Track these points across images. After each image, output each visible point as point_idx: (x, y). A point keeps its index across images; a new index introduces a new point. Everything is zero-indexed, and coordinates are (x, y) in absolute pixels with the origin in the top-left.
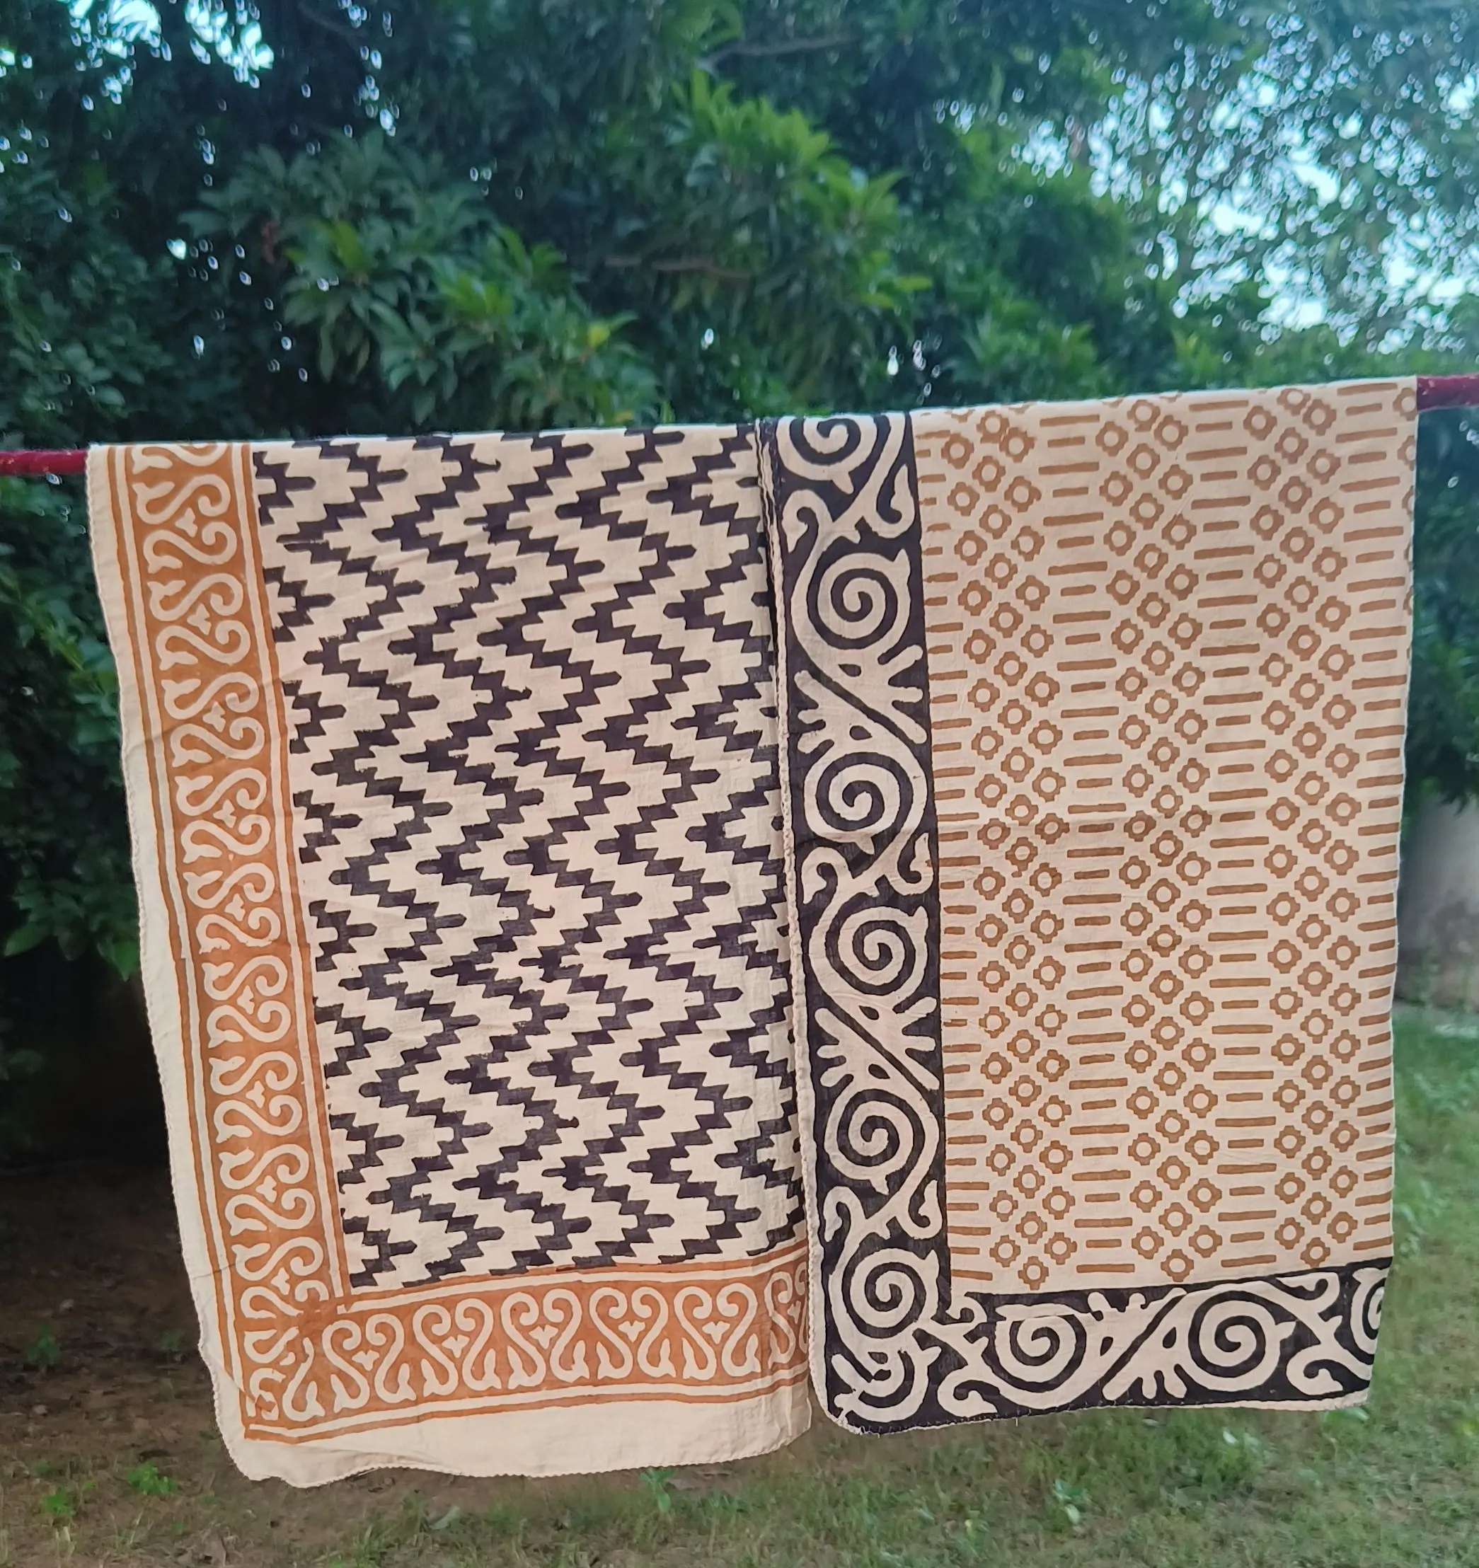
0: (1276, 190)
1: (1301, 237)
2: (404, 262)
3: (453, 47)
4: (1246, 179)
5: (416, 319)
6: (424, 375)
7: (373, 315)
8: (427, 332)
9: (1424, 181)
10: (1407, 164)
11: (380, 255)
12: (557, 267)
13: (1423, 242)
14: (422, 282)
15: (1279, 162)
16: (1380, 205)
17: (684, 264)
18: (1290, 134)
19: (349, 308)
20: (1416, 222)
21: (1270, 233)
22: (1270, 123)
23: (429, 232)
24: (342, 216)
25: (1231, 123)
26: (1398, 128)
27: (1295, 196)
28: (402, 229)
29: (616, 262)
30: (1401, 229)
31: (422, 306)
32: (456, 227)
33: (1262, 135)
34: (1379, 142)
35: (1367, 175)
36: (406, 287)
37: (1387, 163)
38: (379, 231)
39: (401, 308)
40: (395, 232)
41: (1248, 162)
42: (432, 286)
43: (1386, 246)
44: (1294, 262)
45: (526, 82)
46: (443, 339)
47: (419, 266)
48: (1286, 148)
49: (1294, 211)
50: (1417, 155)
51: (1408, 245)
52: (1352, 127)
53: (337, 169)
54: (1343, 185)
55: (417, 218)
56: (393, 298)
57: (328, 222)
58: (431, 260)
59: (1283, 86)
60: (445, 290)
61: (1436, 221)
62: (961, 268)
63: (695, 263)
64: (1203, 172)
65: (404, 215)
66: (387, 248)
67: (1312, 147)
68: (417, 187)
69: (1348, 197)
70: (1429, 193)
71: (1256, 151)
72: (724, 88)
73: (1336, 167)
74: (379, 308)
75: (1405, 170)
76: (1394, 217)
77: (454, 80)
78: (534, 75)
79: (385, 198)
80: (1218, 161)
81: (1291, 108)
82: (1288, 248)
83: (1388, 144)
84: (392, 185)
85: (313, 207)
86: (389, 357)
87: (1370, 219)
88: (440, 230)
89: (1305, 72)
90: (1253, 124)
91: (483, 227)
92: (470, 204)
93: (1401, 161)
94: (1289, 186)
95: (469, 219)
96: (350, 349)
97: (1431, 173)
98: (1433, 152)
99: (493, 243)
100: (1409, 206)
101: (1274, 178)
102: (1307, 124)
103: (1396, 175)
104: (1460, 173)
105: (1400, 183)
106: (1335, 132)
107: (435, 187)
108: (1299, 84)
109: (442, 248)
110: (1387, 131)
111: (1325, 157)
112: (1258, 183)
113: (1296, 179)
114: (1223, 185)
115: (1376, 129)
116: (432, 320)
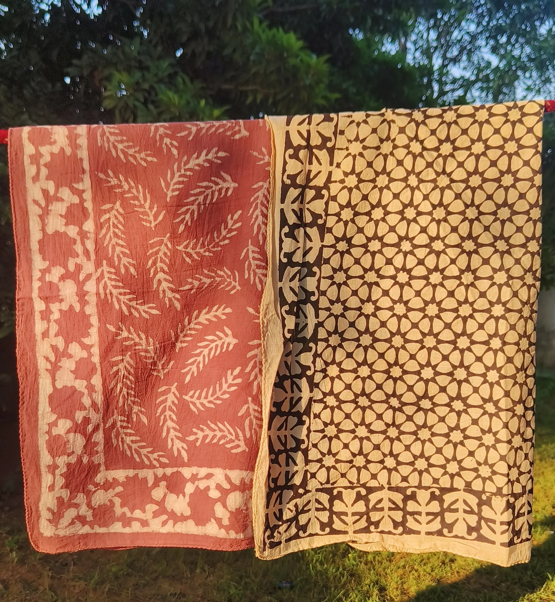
0: (476, 62)
1: (484, 80)
2: (146, 86)
3: (166, 9)
4: (464, 57)
5: (151, 107)
7: (134, 106)
8: (154, 112)
9: (531, 60)
10: (524, 53)
11: (137, 83)
12: (202, 88)
13: (529, 82)
14: (153, 93)
15: (477, 52)
16: (514, 68)
17: (250, 88)
18: (481, 42)
19: (126, 103)
20: (527, 75)
21: (473, 78)
22: (474, 37)
23: (156, 75)
24: (124, 69)
25: (459, 37)
26: (521, 40)
27: (483, 65)
28: (146, 74)
29: (226, 87)
30: (522, 77)
31: (153, 102)
32: (166, 73)
33: (470, 43)
34: (513, 45)
35: (509, 57)
36: (147, 95)
37: (516, 53)
38: (138, 75)
39: (145, 103)
40: (143, 75)
41: (465, 52)
42: (156, 95)
43: (516, 83)
44: (482, 89)
46: (160, 114)
47: (152, 87)
48: (480, 47)
49: (482, 71)
50: (528, 50)
51: (525, 83)
52: (504, 39)
54: (500, 61)
55: (152, 69)
56: (142, 99)
57: (119, 71)
58: (156, 86)
59: (478, 24)
60: (161, 96)
61: (534, 74)
62: (354, 91)
63: (254, 87)
66: (141, 81)
67: (489, 46)
68: (152, 59)
69: (501, 65)
70: (532, 65)
71: (468, 48)
72: (265, 23)
73: (498, 54)
74: (137, 104)
75: (523, 56)
76: (519, 73)
78: (196, 19)
79: (140, 62)
80: (454, 51)
81: (481, 32)
82: (479, 84)
83: (517, 46)
85: (114, 65)
87: (510, 73)
88: (161, 75)
89: (486, 19)
90: (467, 38)
91: (176, 73)
92: (171, 65)
93: (522, 52)
94: (481, 61)
95: (171, 71)
97: (533, 57)
98: (534, 48)
99: (179, 80)
100: (525, 69)
101: (475, 59)
102: (487, 38)
103: (520, 57)
104: (544, 57)
105: (522, 60)
106: (497, 41)
107: (159, 58)
108: (484, 23)
109: (160, 81)
110: (517, 41)
111: (494, 50)
112: (469, 60)
113: (483, 59)
114: (455, 60)
115: (513, 40)
116: (156, 107)
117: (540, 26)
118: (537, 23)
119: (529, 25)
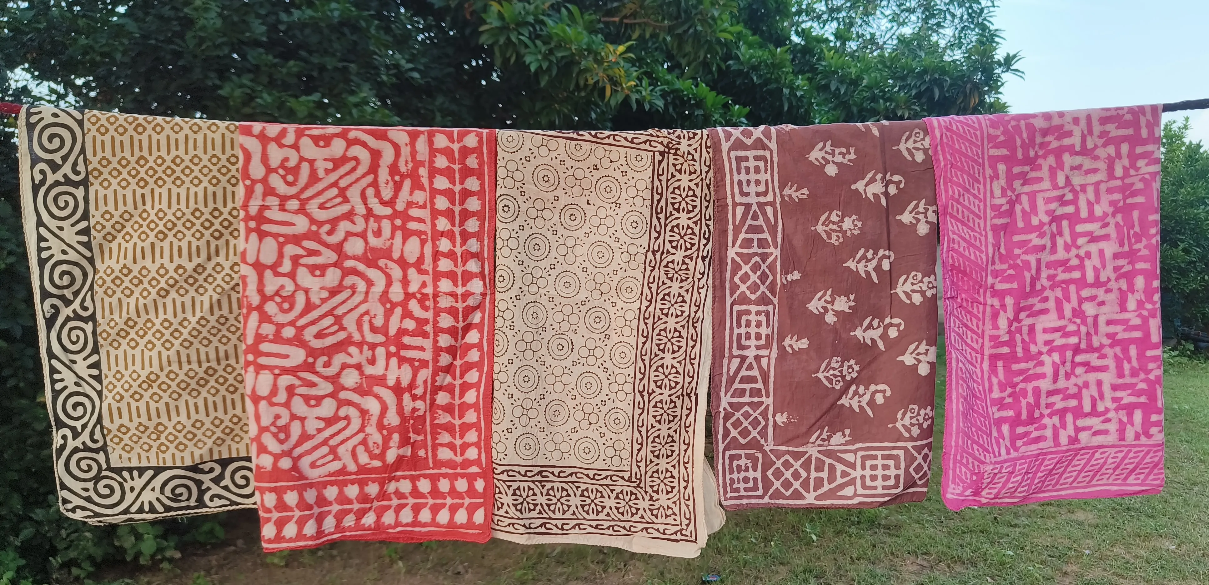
2: (530, 19)
5: (538, 43)
6: (544, 67)
7: (518, 41)
8: (544, 49)
11: (519, 15)
12: (593, 21)
14: (539, 27)
19: (509, 39)
23: (537, 7)
31: (538, 37)
36: (532, 29)
39: (530, 38)
42: (542, 28)
46: (551, 51)
47: (537, 20)
56: (527, 34)
66: (522, 13)
74: (521, 37)
86: (528, 59)
96: (508, 55)
116: (545, 43)
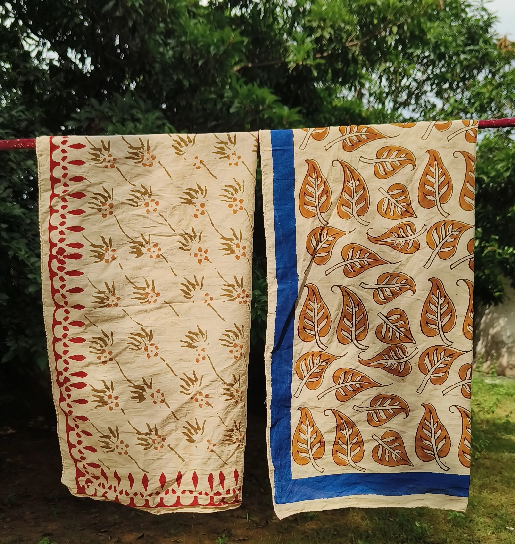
0: (423, 105)
3: (154, 68)
4: (413, 101)
9: (470, 103)
10: (465, 97)
15: (423, 97)
18: (427, 87)
20: (469, 116)
22: (421, 84)
23: (146, 126)
24: (118, 122)
25: (407, 84)
26: (462, 85)
27: (429, 107)
32: (155, 125)
33: (417, 88)
34: (455, 91)
35: (452, 101)
37: (458, 97)
40: (135, 125)
41: (414, 96)
45: (178, 79)
48: (426, 92)
49: (429, 112)
50: (468, 94)
52: (447, 85)
53: (116, 106)
54: (444, 104)
55: (142, 122)
57: (113, 123)
59: (424, 72)
61: (475, 115)
64: (400, 100)
65: (138, 120)
66: (133, 130)
67: (434, 92)
68: (142, 111)
69: (446, 108)
71: (416, 92)
72: (242, 80)
73: (442, 98)
75: (464, 99)
76: (462, 114)
77: (154, 77)
78: (181, 77)
79: (132, 115)
80: (404, 96)
81: (427, 80)
83: (459, 91)
84: (134, 111)
85: (110, 119)
88: (150, 125)
89: (431, 68)
90: (414, 85)
92: (159, 118)
93: (463, 96)
94: (427, 103)
95: (159, 122)
97: (473, 100)
98: (473, 92)
101: (422, 102)
102: (432, 85)
103: (462, 101)
105: (463, 103)
106: (441, 87)
107: (147, 111)
108: (429, 72)
109: (150, 131)
110: (458, 87)
111: (439, 94)
112: (417, 103)
113: (429, 102)
114: (406, 104)
115: (454, 86)
117: (478, 74)
118: (475, 72)
119: (467, 73)
